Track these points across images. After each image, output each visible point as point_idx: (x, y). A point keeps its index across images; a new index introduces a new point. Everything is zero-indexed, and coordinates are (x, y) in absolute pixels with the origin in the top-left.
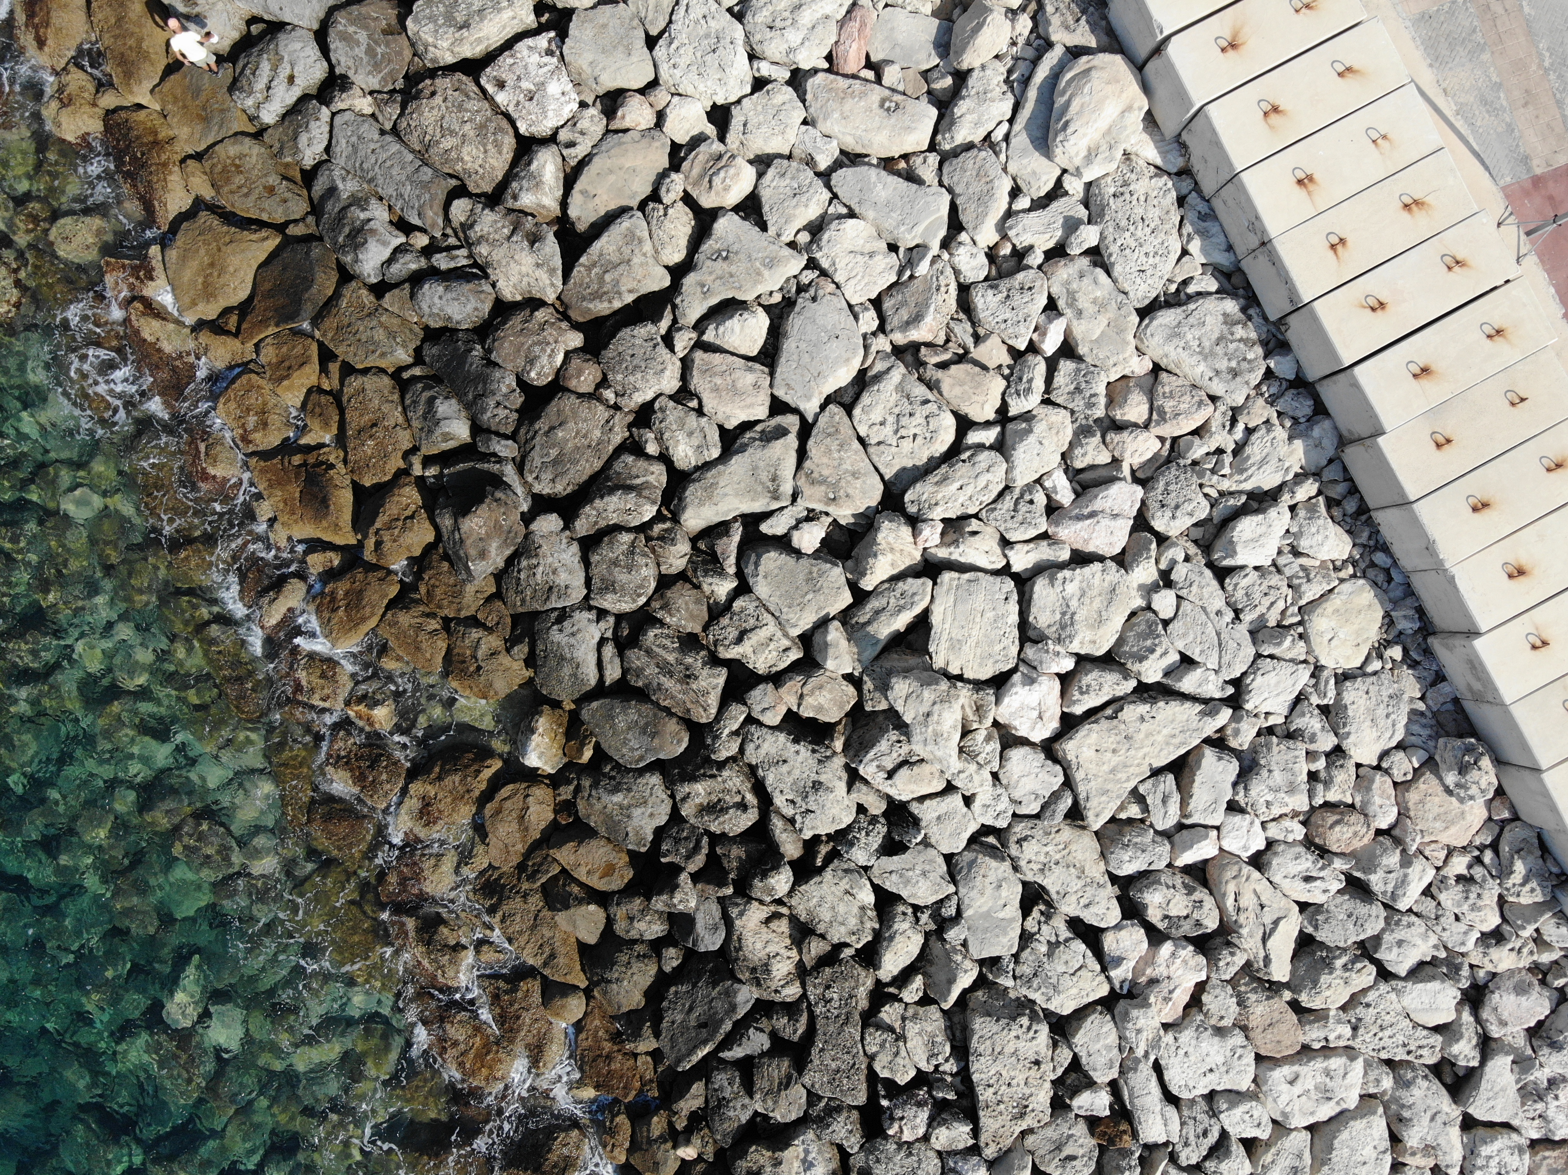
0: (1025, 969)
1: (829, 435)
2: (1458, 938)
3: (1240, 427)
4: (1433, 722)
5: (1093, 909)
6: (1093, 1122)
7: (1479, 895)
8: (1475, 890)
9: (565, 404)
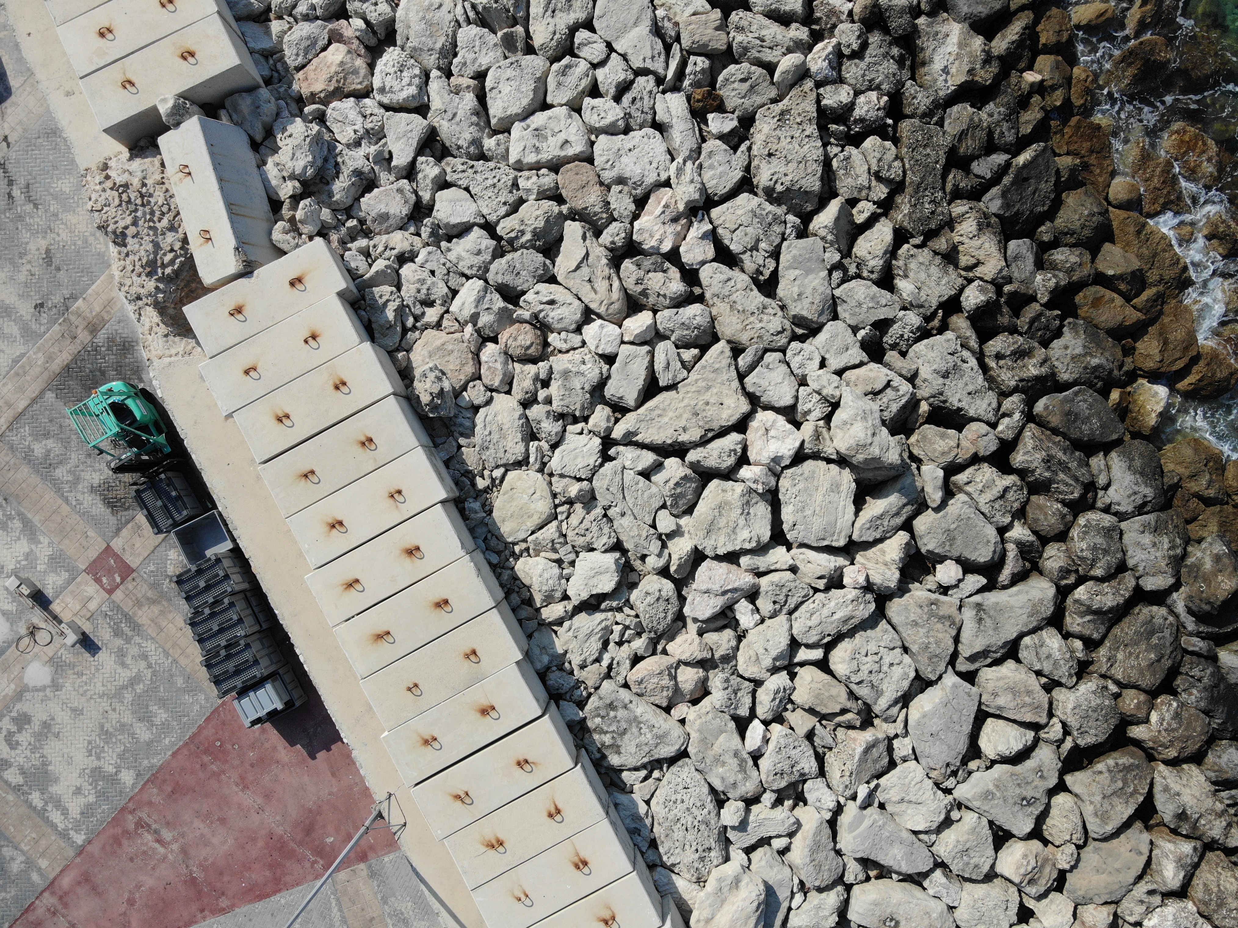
0: (778, 228)
1: (936, 656)
2: (433, 257)
3: (605, 663)
4: (453, 428)
5: (724, 277)
6: (721, 108)
7: (419, 291)
8: (422, 296)
9: (1149, 681)
